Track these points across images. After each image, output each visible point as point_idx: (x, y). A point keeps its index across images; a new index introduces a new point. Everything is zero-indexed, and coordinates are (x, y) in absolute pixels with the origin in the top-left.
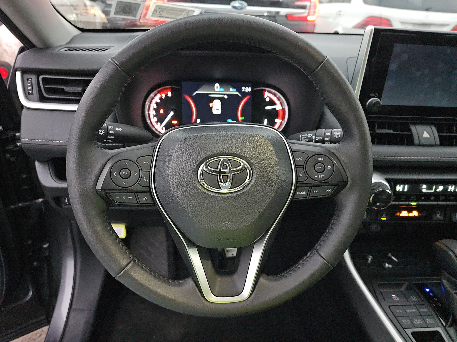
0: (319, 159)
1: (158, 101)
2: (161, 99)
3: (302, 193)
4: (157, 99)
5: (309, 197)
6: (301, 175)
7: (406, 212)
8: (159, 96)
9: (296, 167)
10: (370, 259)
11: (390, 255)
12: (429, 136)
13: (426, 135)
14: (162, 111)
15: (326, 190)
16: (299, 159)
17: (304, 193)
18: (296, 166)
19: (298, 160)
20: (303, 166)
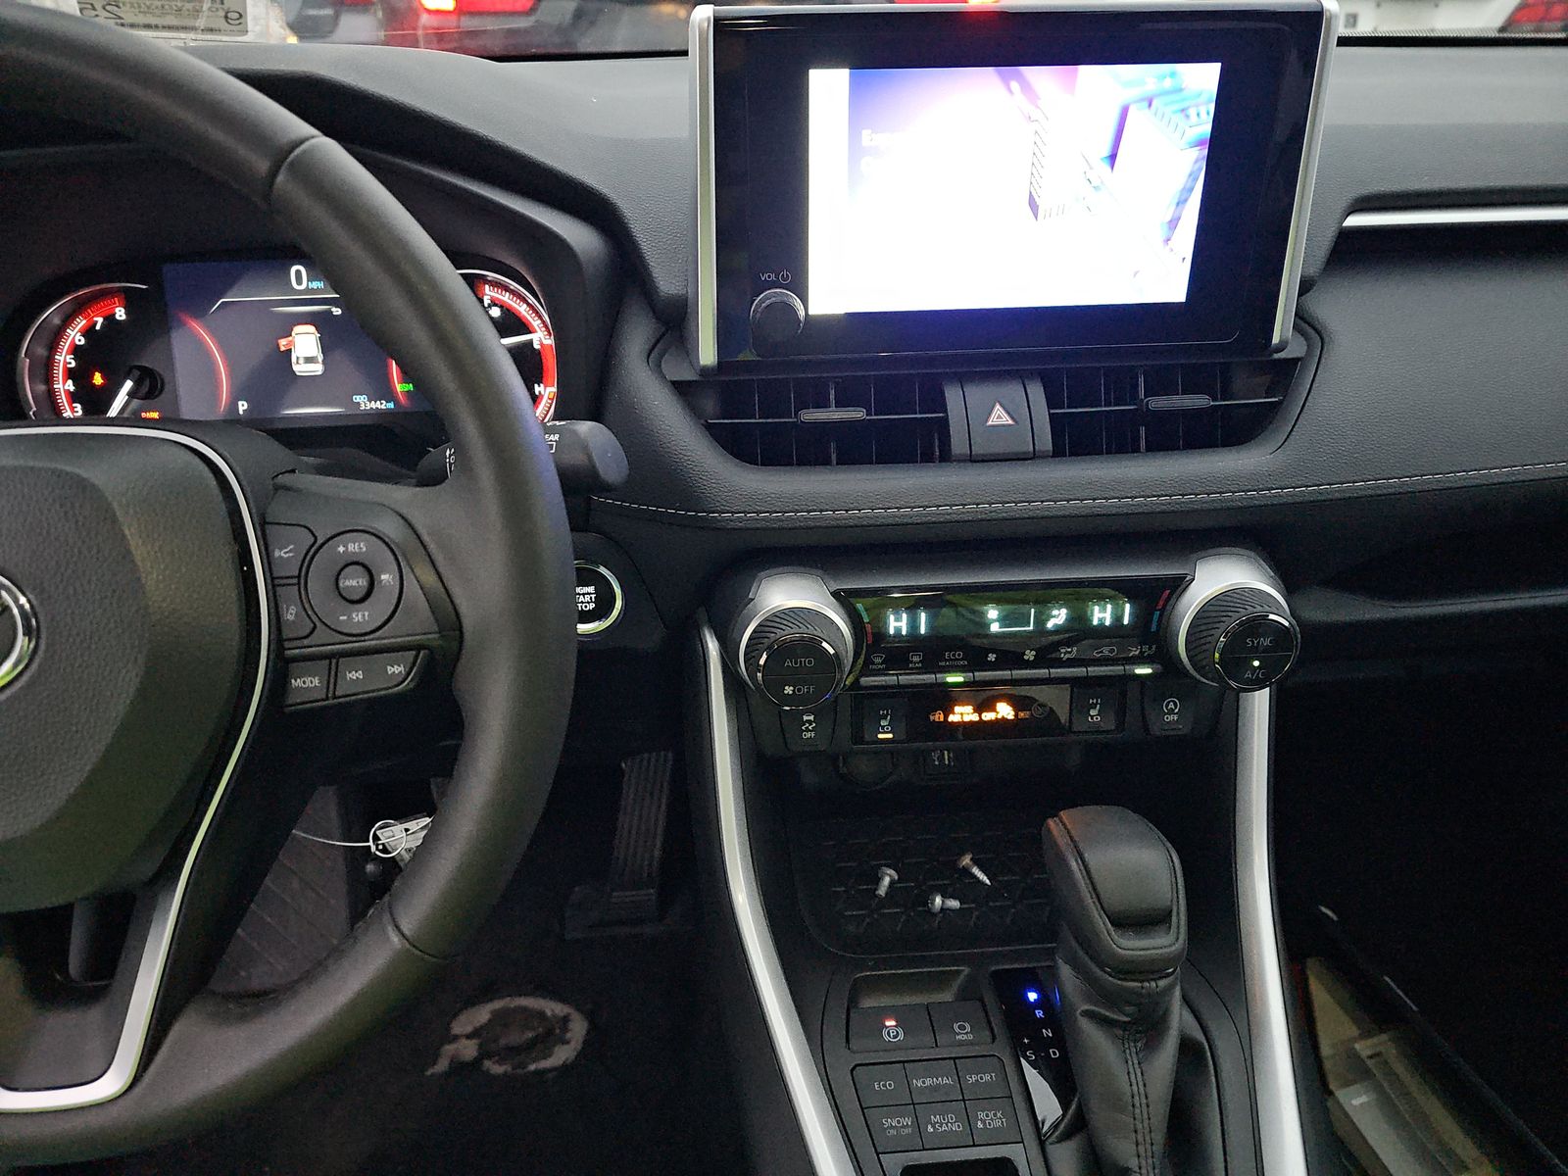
0: (351, 547)
1: (81, 341)
2: (88, 332)
3: (307, 684)
4: (75, 335)
5: (335, 697)
6: (290, 614)
7: (969, 709)
8: (81, 323)
9: (274, 586)
10: (887, 881)
11: (966, 860)
12: (1010, 422)
13: (999, 417)
14: (98, 379)
15: (389, 668)
16: (285, 553)
17: (316, 681)
18: (273, 579)
19: (281, 557)
20: (295, 581)
